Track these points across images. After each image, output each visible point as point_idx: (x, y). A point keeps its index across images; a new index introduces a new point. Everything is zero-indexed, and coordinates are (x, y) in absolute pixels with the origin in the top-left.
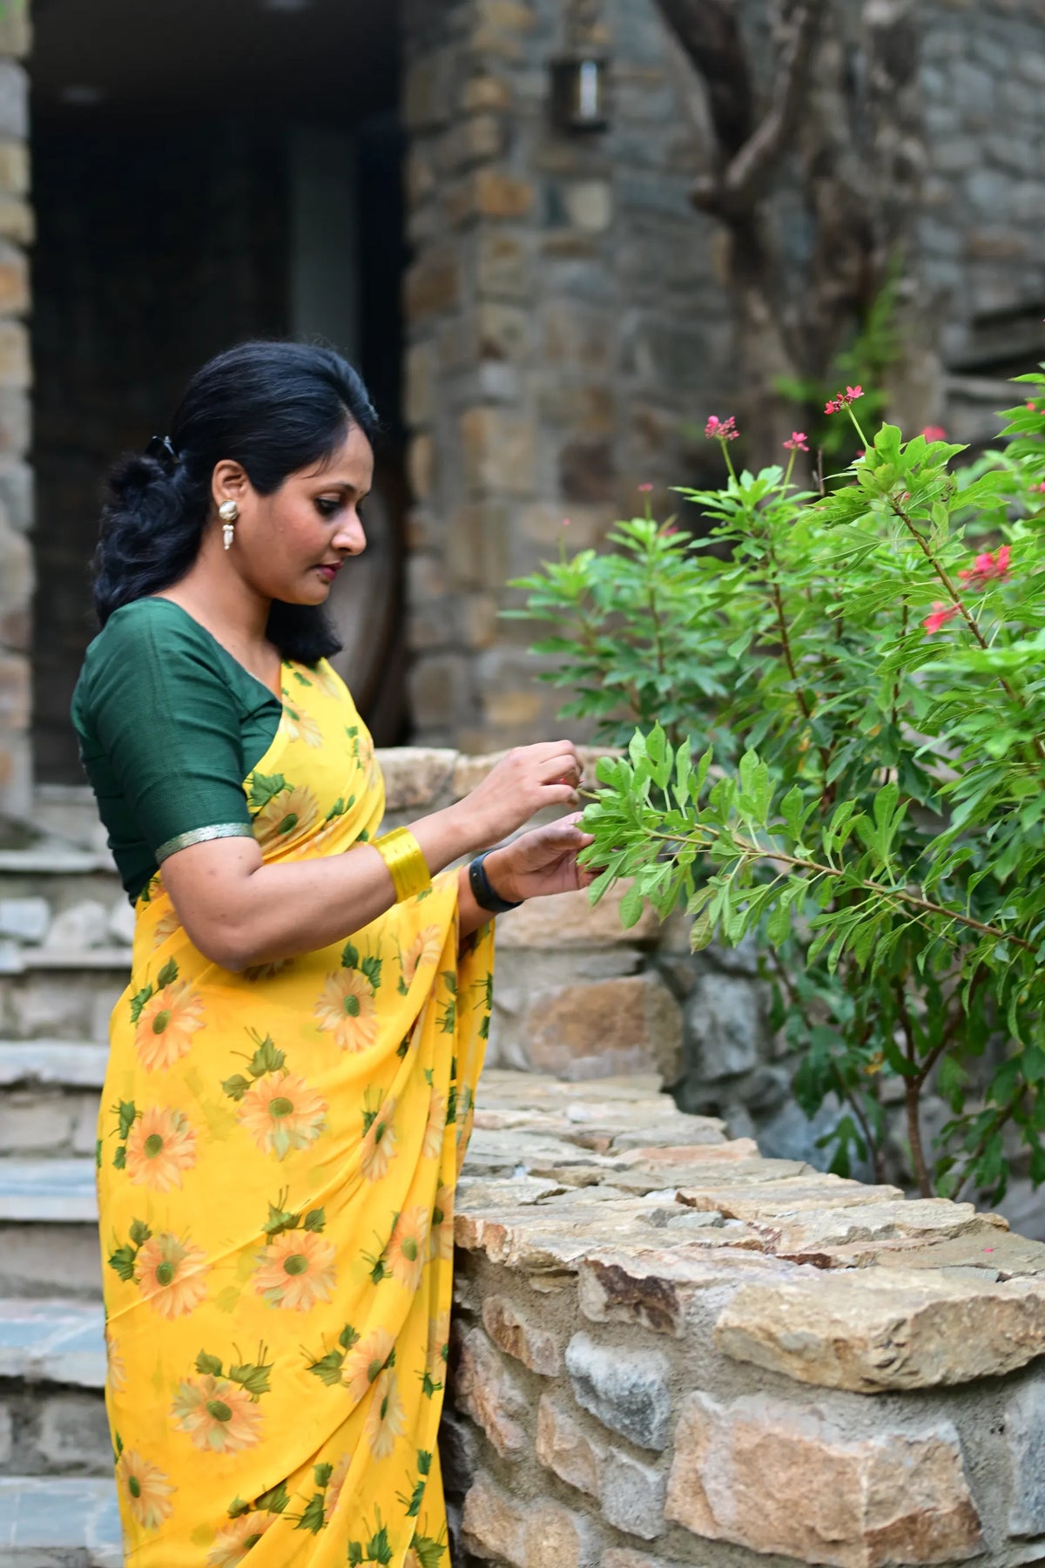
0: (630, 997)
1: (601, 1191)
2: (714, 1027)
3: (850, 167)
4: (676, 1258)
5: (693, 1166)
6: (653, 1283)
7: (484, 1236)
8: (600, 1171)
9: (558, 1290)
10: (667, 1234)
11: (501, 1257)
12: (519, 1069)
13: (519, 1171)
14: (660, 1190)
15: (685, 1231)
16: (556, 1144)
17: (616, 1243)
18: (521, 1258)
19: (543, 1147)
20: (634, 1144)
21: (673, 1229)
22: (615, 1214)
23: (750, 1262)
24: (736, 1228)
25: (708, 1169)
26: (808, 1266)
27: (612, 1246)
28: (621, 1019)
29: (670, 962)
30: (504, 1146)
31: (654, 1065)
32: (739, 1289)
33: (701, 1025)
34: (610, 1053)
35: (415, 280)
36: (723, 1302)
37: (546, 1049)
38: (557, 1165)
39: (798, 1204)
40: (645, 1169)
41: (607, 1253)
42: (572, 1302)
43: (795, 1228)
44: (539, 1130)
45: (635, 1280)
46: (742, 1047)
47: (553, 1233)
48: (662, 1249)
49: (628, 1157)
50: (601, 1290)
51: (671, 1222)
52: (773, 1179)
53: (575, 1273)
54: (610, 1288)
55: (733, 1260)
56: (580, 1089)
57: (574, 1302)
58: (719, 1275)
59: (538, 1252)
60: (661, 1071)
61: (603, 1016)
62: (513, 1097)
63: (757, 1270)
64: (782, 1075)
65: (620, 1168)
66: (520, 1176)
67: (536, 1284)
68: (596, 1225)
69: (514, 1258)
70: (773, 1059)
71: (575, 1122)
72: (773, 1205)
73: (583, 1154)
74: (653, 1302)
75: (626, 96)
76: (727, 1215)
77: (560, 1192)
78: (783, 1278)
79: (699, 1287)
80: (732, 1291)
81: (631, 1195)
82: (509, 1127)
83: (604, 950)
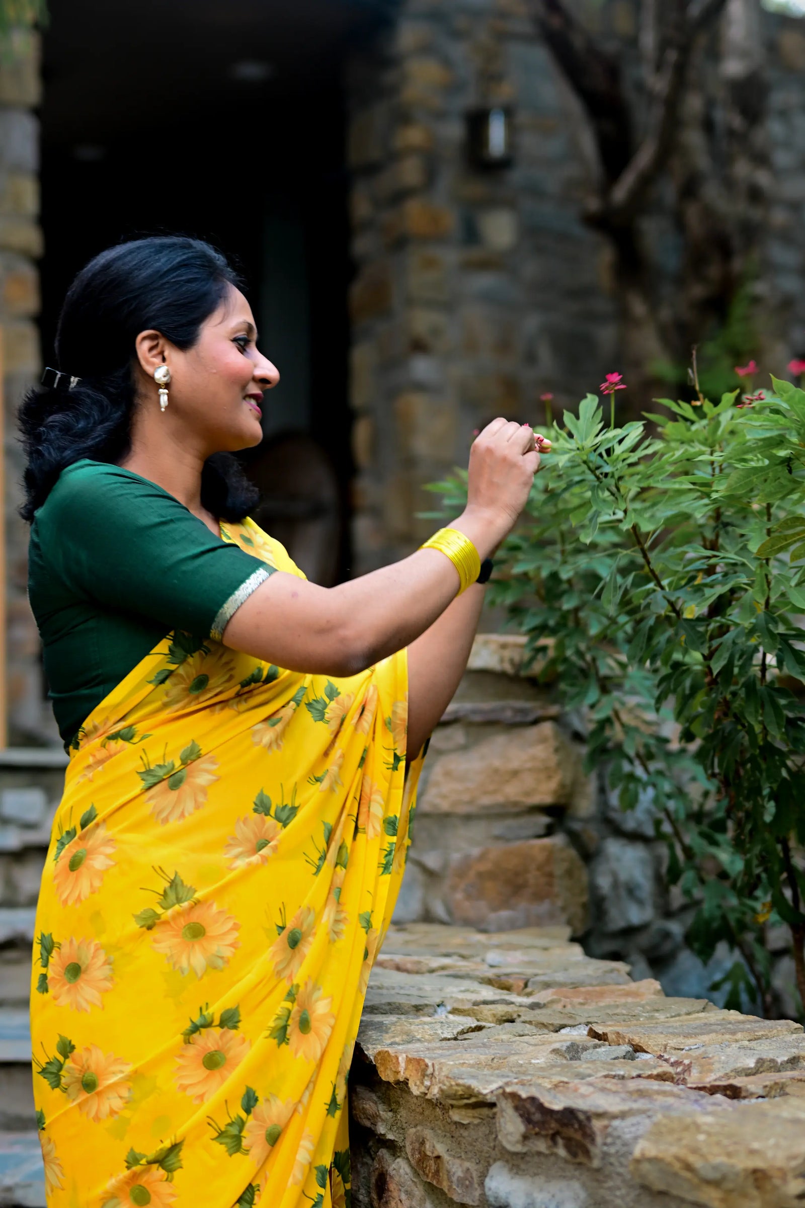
0: (541, 857)
1: (518, 1027)
2: (615, 884)
3: (712, 192)
4: (591, 1089)
5: (602, 1004)
6: (569, 1114)
7: (406, 1069)
8: (516, 1009)
9: (476, 1121)
10: (582, 1066)
11: (423, 1089)
12: (442, 923)
13: (439, 1010)
14: (574, 1026)
15: (599, 1064)
16: (475, 986)
17: (532, 1075)
18: (441, 1090)
19: (463, 989)
20: (547, 985)
21: (586, 1062)
22: (531, 1048)
23: (664, 1093)
24: (646, 1061)
25: (617, 1006)
26: (719, 1097)
27: (529, 1078)
28: (533, 877)
29: (576, 826)
30: (428, 988)
31: (563, 917)
32: (655, 1119)
33: (604, 883)
34: (523, 906)
35: (358, 291)
36: (640, 1133)
37: (467, 904)
38: (476, 1004)
39: (705, 1038)
40: (558, 1007)
41: (523, 1085)
42: (491, 1133)
43: (705, 1061)
44: (460, 973)
45: (551, 1112)
46: (640, 902)
47: (472, 1066)
48: (577, 1081)
49: (542, 996)
50: (518, 1120)
51: (585, 1055)
52: (679, 1015)
53: (493, 1105)
54: (527, 1119)
55: (647, 1091)
56: (497, 938)
57: (493, 1133)
58: (635, 1106)
59: (458, 1085)
60: (569, 922)
61: (517, 874)
62: (436, 945)
63: (671, 1100)
64: (676, 928)
65: (534, 1006)
66: (442, 1014)
67: (456, 1115)
68: (513, 1059)
69: (435, 1090)
70: (668, 914)
71: (492, 966)
72: (681, 1039)
73: (501, 994)
74: (570, 1132)
75: (529, 142)
76: (638, 1049)
77: (479, 1028)
78: (696, 1107)
79: (614, 1117)
80: (647, 1121)
81: (546, 1031)
82: (432, 971)
83: (517, 815)
